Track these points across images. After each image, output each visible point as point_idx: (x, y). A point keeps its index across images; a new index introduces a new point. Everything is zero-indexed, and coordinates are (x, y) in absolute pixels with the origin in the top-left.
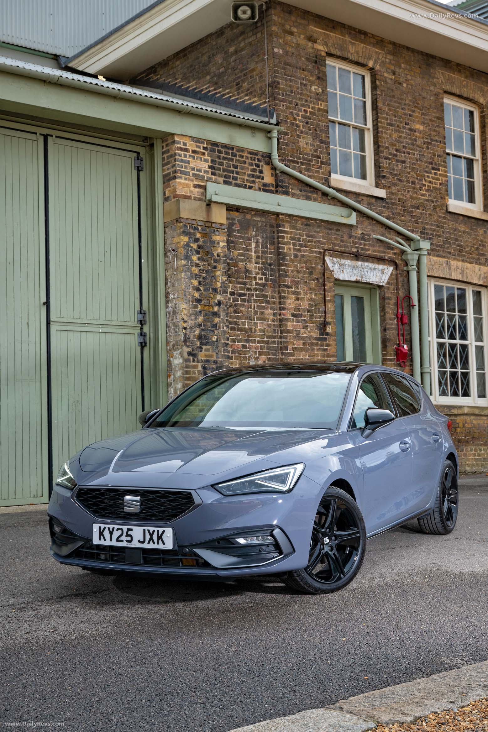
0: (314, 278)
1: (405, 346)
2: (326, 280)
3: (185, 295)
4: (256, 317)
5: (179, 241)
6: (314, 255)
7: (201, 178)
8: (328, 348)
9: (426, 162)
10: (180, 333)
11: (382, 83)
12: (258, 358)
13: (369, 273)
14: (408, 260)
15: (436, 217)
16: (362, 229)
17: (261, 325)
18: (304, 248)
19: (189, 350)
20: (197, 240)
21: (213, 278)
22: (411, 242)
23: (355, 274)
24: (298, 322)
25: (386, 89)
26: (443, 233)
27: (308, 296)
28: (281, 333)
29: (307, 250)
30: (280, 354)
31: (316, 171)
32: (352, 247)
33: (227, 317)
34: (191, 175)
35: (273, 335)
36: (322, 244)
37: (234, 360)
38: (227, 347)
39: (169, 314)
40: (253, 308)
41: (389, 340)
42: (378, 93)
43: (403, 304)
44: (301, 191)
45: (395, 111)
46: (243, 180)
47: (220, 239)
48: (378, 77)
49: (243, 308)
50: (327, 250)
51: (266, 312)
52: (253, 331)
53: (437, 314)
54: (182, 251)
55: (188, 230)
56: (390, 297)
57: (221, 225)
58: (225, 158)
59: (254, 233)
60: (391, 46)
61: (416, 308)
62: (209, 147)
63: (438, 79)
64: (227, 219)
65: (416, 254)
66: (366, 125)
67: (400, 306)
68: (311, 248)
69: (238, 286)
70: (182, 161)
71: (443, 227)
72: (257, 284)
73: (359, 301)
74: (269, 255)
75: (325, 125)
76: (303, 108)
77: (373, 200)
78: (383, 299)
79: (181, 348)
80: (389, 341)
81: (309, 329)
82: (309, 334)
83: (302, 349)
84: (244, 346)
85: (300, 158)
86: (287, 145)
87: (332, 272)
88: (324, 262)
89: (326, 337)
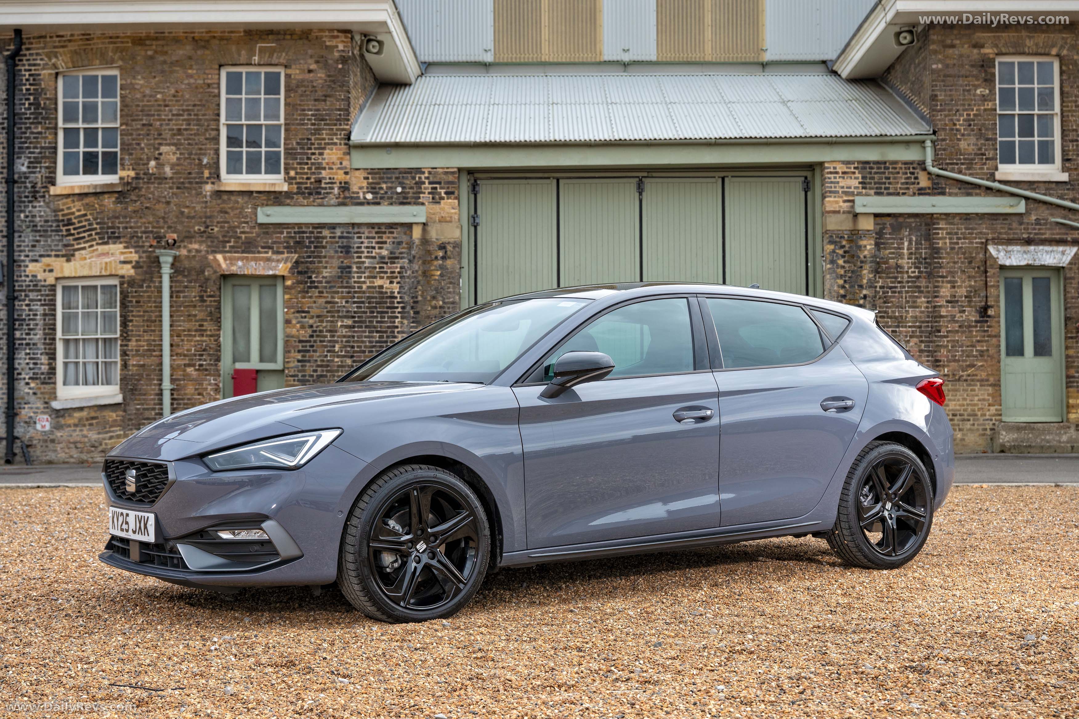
0: (973, 267)
2: (987, 267)
4: (908, 306)
6: (975, 245)
7: (852, 194)
8: (990, 329)
11: (1069, 68)
12: (909, 340)
13: (1044, 256)
16: (1035, 215)
17: (913, 312)
18: (962, 241)
20: (843, 247)
21: (859, 277)
23: (1025, 259)
24: (953, 307)
27: (966, 284)
28: (935, 318)
29: (966, 242)
30: (933, 337)
31: (979, 168)
32: (1023, 233)
34: (840, 193)
35: (926, 320)
36: (985, 235)
40: (904, 298)
41: (1071, 318)
42: (1064, 78)
44: (960, 189)
46: (896, 189)
47: (868, 243)
48: (1067, 61)
49: (893, 298)
50: (990, 239)
51: (919, 300)
52: (904, 318)
54: (829, 257)
55: (834, 239)
56: (1073, 277)
57: (868, 231)
58: (876, 173)
59: (907, 233)
62: (860, 166)
64: (876, 224)
66: (1053, 110)
68: (971, 240)
69: (889, 280)
70: (832, 182)
72: (909, 277)
73: (1042, 281)
74: (923, 251)
75: (991, 123)
76: (965, 113)
77: (1053, 186)
78: (1066, 279)
81: (966, 313)
82: (966, 318)
83: (957, 332)
84: (893, 331)
85: (960, 159)
86: (944, 150)
87: (995, 260)
88: (986, 250)
89: (987, 319)
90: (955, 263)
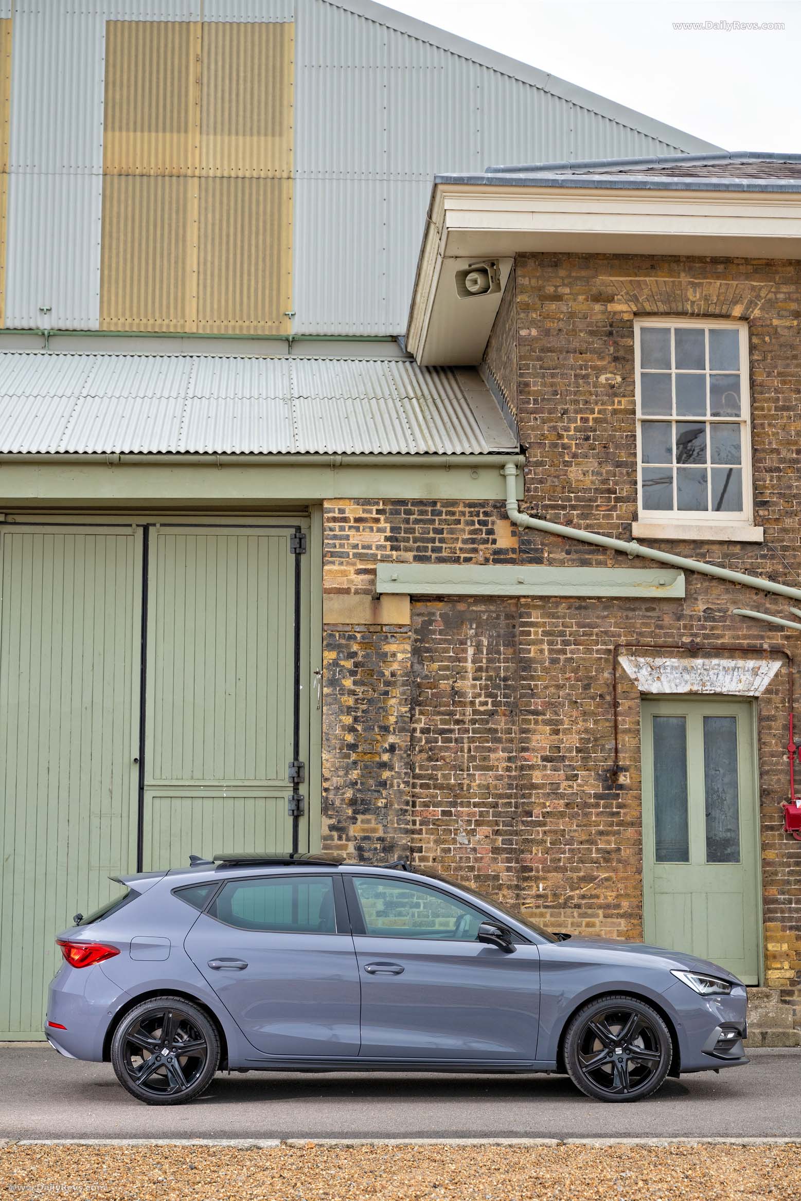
0: (591, 695)
2: (618, 696)
3: (328, 740)
4: (473, 765)
6: (595, 655)
7: (374, 559)
8: (622, 811)
11: (765, 339)
12: (474, 830)
13: (720, 676)
16: (703, 603)
17: (483, 778)
18: (573, 647)
19: (333, 822)
20: (353, 655)
23: (687, 682)
24: (555, 769)
25: (776, 348)
28: (522, 788)
29: (579, 649)
30: (518, 824)
31: (604, 515)
32: (683, 635)
33: (406, 768)
34: (351, 556)
35: (506, 793)
36: (613, 636)
37: (424, 836)
38: (405, 815)
40: (466, 751)
41: (771, 792)
42: (756, 358)
44: (568, 553)
46: (453, 550)
47: (399, 648)
48: (755, 330)
49: (446, 752)
50: (623, 645)
51: (492, 756)
52: (465, 789)
54: (327, 674)
55: (336, 641)
56: (774, 716)
57: (400, 626)
58: (417, 521)
59: (473, 631)
60: (790, 268)
62: (389, 507)
64: (413, 615)
66: (738, 415)
67: (795, 731)
68: (588, 645)
69: (439, 717)
70: (335, 537)
72: (475, 712)
73: (722, 723)
74: (502, 664)
75: (627, 436)
76: (579, 416)
77: (737, 549)
78: (759, 719)
80: (769, 794)
81: (579, 781)
82: (579, 788)
83: (562, 815)
84: (444, 813)
85: (570, 500)
86: (541, 482)
87: (632, 682)
88: (616, 665)
89: (618, 792)
90: (559, 687)
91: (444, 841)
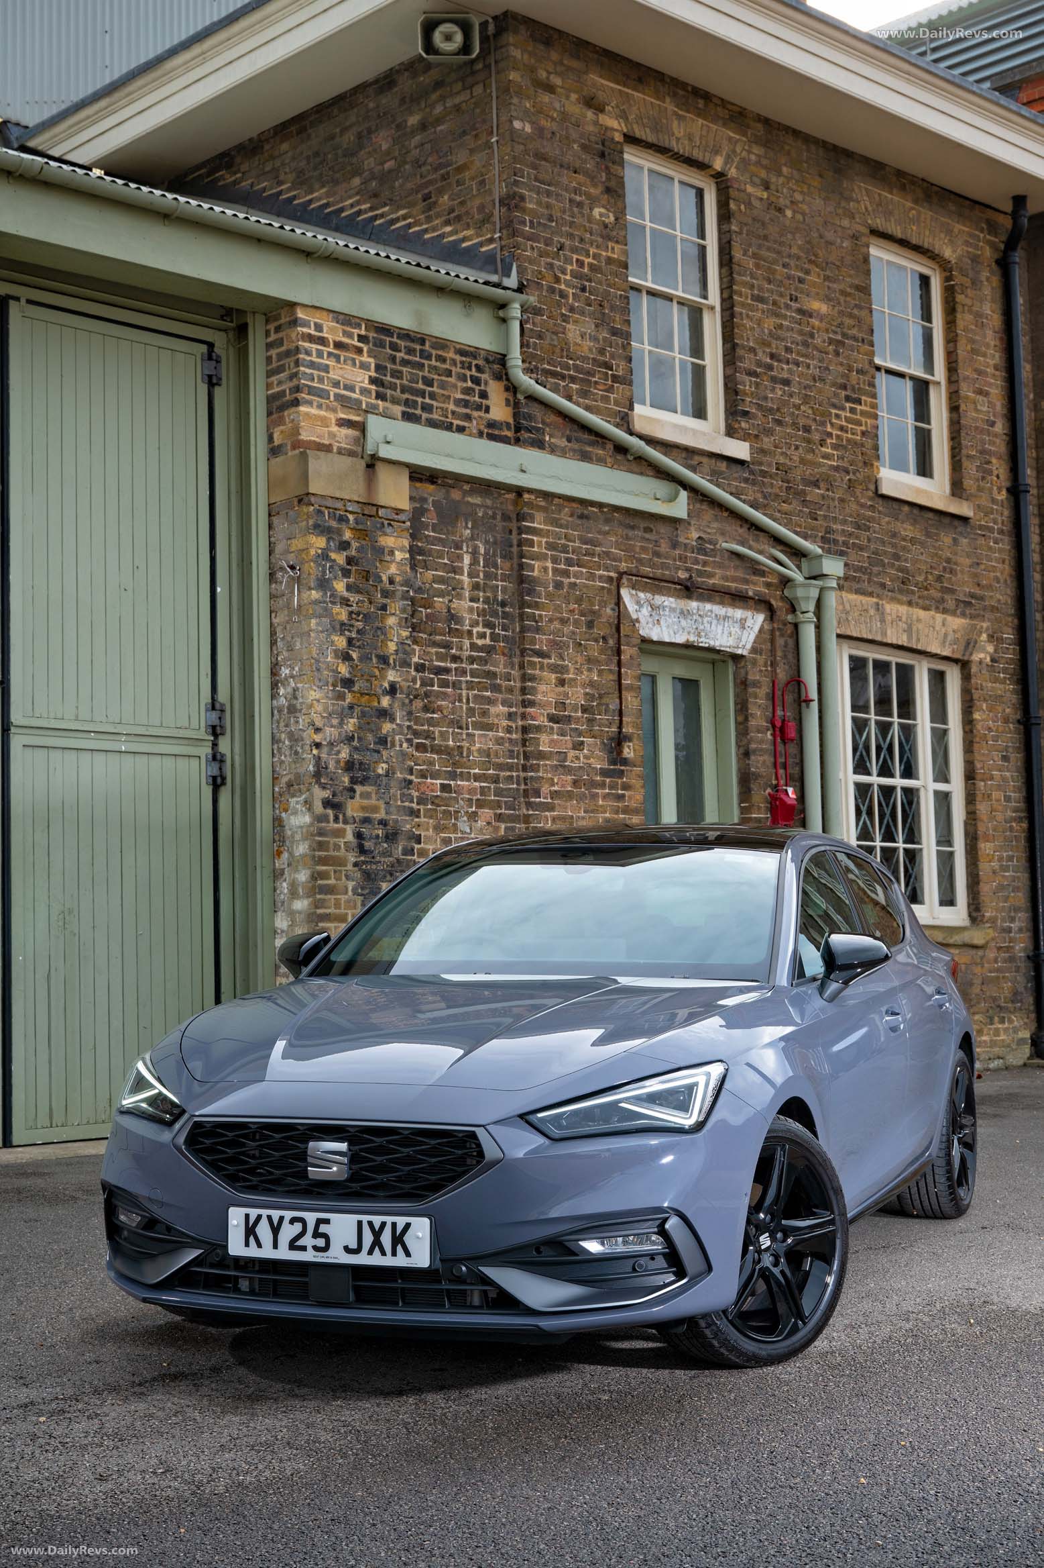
0: (596, 636)
1: (790, 790)
2: (623, 639)
3: (318, 670)
4: (472, 722)
5: (305, 546)
6: (598, 583)
7: (359, 407)
8: (627, 793)
9: (834, 384)
10: (305, 756)
11: (742, 207)
12: (475, 813)
13: (713, 626)
14: (796, 598)
15: (854, 506)
16: (699, 529)
17: (483, 740)
18: (576, 568)
19: (326, 794)
20: (344, 546)
21: (379, 633)
22: (803, 559)
23: (683, 629)
24: (562, 733)
25: (750, 221)
26: (869, 540)
27: (584, 676)
28: (526, 757)
29: (582, 572)
30: (523, 806)
31: (602, 396)
32: (678, 568)
33: (409, 720)
34: (332, 398)
35: (508, 763)
36: (614, 560)
37: (423, 819)
38: (409, 789)
39: (280, 711)
40: (464, 701)
41: (757, 776)
42: (734, 228)
43: (786, 697)
44: (569, 440)
45: (769, 268)
46: (445, 413)
47: (396, 543)
48: (732, 193)
49: (443, 700)
50: (625, 573)
51: (493, 710)
52: (465, 754)
53: (854, 719)
54: (312, 570)
55: (325, 521)
56: (759, 682)
57: (398, 511)
58: (405, 363)
59: (469, 531)
60: (759, 126)
61: (815, 706)
62: (372, 335)
63: (858, 202)
64: (411, 498)
65: (815, 586)
66: (705, 297)
67: (778, 702)
68: (591, 568)
69: (434, 650)
70: (312, 365)
71: (868, 529)
72: (473, 647)
73: (688, 688)
74: (500, 583)
75: (621, 295)
76: (575, 257)
77: (723, 466)
78: (743, 684)
79: (308, 790)
80: (756, 779)
81: (585, 751)
82: (585, 761)
83: (570, 796)
84: (445, 788)
85: (568, 368)
86: (540, 337)
87: (635, 624)
88: (619, 600)
89: (622, 768)
91: (444, 829)
